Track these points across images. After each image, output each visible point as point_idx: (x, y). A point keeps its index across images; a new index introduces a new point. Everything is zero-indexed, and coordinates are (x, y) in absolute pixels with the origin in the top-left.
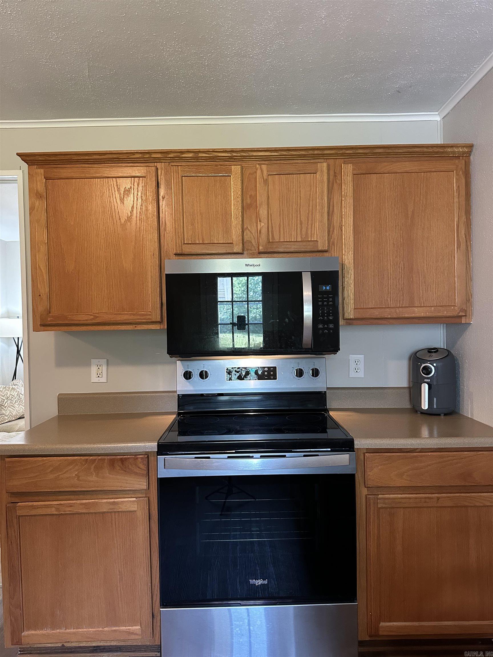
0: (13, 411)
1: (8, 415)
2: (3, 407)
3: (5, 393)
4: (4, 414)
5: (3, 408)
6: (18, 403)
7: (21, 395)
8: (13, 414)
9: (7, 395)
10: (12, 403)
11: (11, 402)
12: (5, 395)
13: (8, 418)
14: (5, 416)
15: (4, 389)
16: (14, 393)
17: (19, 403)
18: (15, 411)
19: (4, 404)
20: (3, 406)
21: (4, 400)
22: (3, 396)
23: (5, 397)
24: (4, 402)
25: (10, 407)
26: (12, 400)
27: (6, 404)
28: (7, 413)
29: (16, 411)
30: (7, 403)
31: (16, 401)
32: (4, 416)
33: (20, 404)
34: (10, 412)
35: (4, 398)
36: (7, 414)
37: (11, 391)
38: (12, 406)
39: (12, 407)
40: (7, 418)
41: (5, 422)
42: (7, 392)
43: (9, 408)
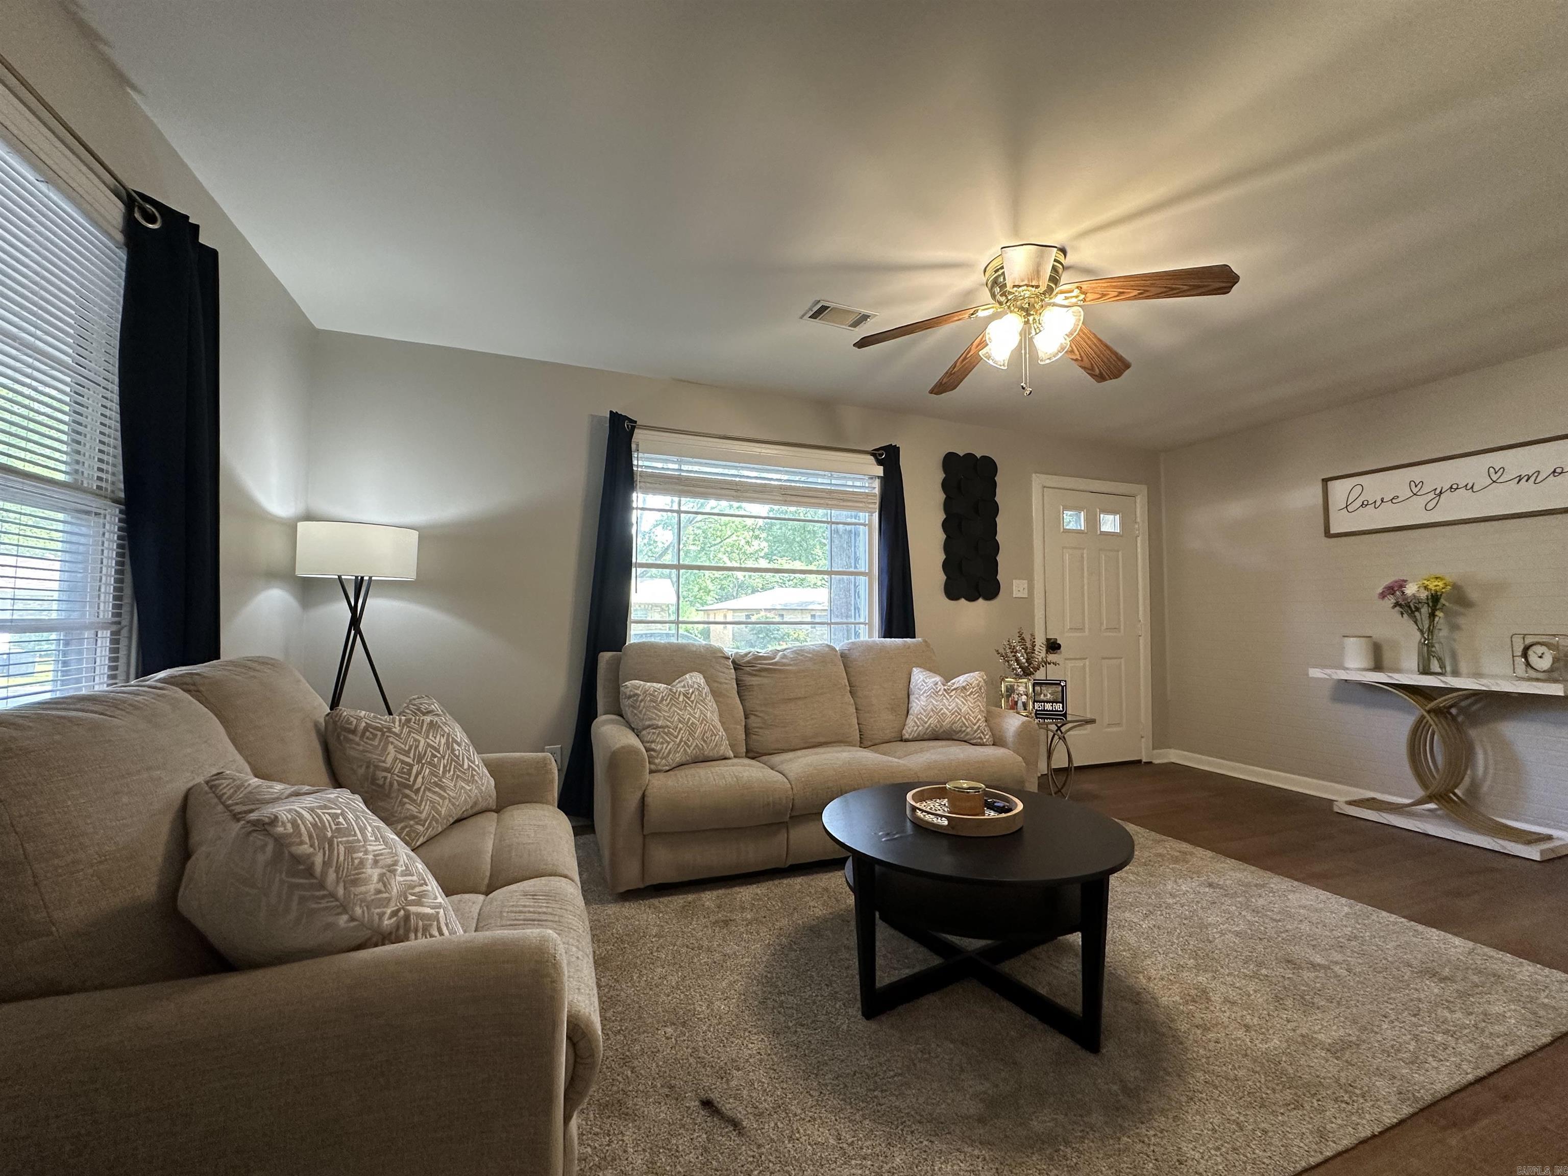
0: (441, 801)
1: (426, 821)
2: (407, 792)
3: (411, 741)
4: (413, 817)
5: (407, 796)
6: (452, 773)
7: (456, 747)
8: (439, 813)
9: (417, 747)
10: (436, 776)
11: (432, 774)
12: (411, 747)
13: (427, 829)
14: (417, 823)
15: (406, 730)
16: (437, 741)
17: (454, 772)
18: (447, 801)
19: (412, 779)
20: (410, 787)
21: (411, 766)
22: (407, 753)
23: (412, 755)
24: (410, 774)
25: (429, 790)
26: (435, 766)
27: (420, 779)
28: (421, 813)
29: (450, 800)
30: (420, 777)
31: (445, 767)
32: (412, 822)
33: (458, 776)
34: (434, 808)
35: (410, 761)
36: (423, 816)
37: (428, 732)
38: (436, 785)
39: (437, 789)
40: (421, 828)
41: (418, 843)
42: (415, 740)
43: (428, 793)
